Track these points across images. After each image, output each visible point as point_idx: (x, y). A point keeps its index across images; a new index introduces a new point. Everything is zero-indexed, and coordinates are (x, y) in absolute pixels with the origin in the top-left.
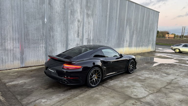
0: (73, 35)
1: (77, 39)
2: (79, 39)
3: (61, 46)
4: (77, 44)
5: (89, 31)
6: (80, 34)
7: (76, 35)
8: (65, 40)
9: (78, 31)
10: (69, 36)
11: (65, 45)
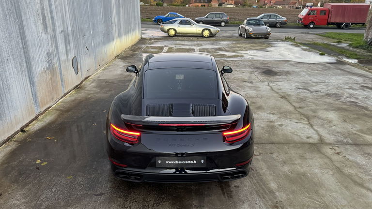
0: (34, 27)
1: (44, 36)
2: (49, 36)
3: (16, 72)
4: (47, 54)
5: (61, 9)
6: (47, 18)
7: (41, 27)
8: (21, 49)
9: (43, 10)
10: (26, 31)
11: (25, 65)
